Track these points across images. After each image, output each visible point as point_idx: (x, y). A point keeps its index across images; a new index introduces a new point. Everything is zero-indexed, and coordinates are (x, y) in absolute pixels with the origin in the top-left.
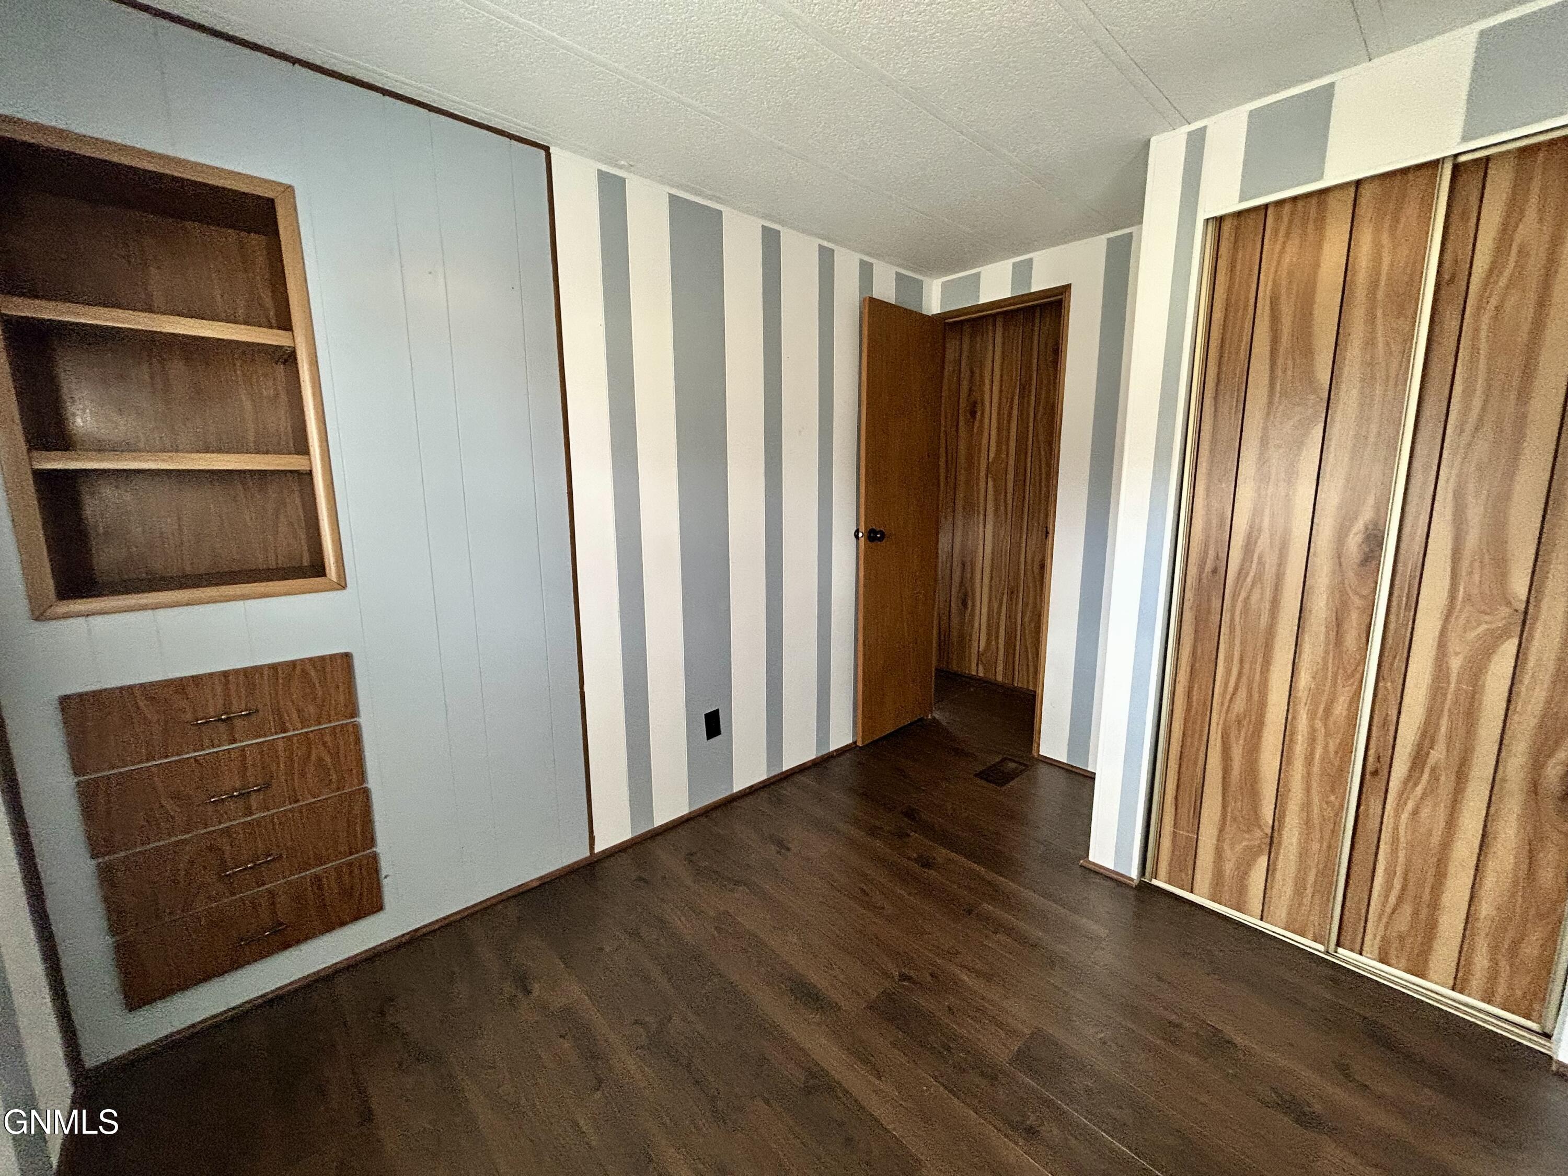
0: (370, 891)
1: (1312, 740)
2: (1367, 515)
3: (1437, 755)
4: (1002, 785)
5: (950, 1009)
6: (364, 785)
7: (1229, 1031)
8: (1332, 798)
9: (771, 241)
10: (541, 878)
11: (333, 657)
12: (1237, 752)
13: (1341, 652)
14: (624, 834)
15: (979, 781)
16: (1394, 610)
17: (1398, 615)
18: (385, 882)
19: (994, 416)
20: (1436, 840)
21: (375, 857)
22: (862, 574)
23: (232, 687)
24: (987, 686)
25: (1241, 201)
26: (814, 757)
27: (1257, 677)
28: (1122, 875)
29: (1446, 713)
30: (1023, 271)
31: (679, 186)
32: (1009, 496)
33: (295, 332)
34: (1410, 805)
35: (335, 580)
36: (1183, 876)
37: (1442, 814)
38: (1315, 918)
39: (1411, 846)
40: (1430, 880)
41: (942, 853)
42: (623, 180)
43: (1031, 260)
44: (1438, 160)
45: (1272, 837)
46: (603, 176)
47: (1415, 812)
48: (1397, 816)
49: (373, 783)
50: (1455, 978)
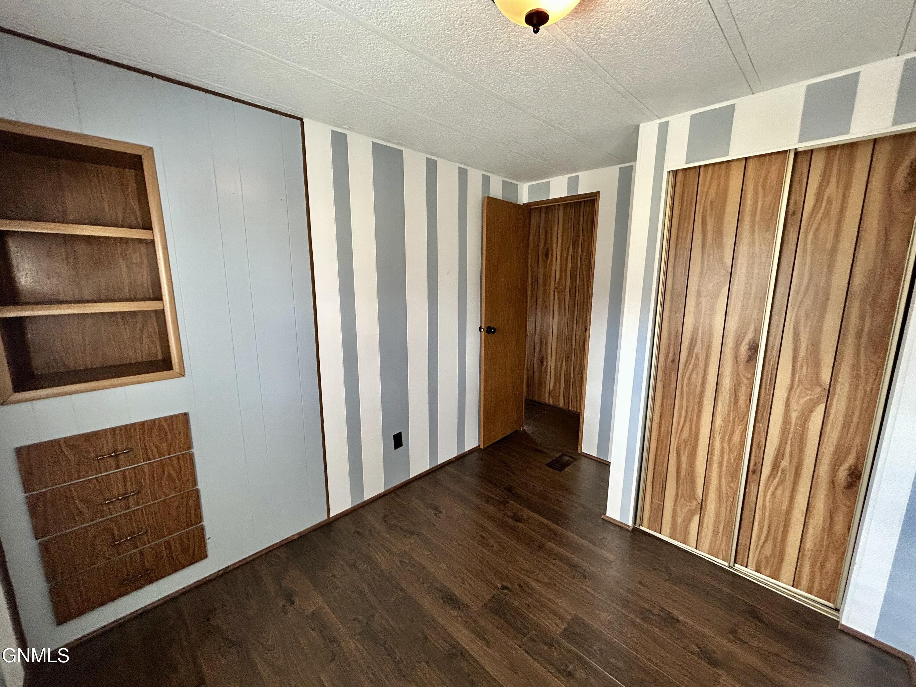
0: (200, 546)
1: (722, 452)
2: (750, 335)
3: (785, 463)
4: (560, 471)
5: (528, 605)
6: (196, 487)
7: (676, 613)
8: (732, 485)
9: (431, 166)
10: (300, 533)
11: (177, 416)
12: (684, 459)
13: (737, 408)
14: (347, 505)
15: (548, 468)
16: (763, 386)
17: (765, 389)
18: (208, 541)
19: (559, 258)
20: (784, 508)
21: (202, 528)
22: (483, 352)
23: (118, 437)
24: (554, 409)
25: (686, 163)
26: (456, 455)
27: (695, 419)
28: (624, 524)
29: (789, 442)
30: (573, 182)
31: (378, 138)
32: (567, 303)
33: (154, 230)
34: (772, 489)
35: (177, 371)
36: (656, 525)
37: (787, 494)
38: (723, 547)
39: (772, 510)
40: (781, 529)
41: (527, 513)
42: (346, 135)
43: (578, 176)
44: (787, 150)
45: (702, 505)
46: (334, 133)
47: (773, 494)
48: (765, 496)
49: (201, 486)
50: (794, 581)
